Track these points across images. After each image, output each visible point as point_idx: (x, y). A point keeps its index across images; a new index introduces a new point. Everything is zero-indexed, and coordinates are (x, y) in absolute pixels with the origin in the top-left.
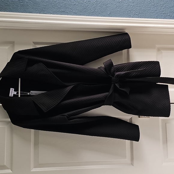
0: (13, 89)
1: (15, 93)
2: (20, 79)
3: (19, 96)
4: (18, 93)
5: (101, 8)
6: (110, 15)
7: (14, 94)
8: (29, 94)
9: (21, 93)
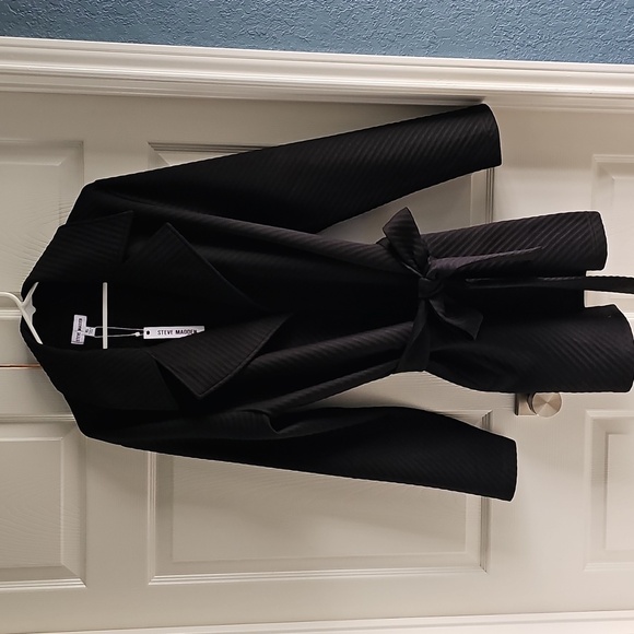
0: (84, 318)
1: (92, 332)
2: (105, 285)
3: (105, 346)
4: (99, 332)
5: (401, 20)
6: (432, 49)
7: (87, 334)
8: (137, 334)
9: (109, 332)
